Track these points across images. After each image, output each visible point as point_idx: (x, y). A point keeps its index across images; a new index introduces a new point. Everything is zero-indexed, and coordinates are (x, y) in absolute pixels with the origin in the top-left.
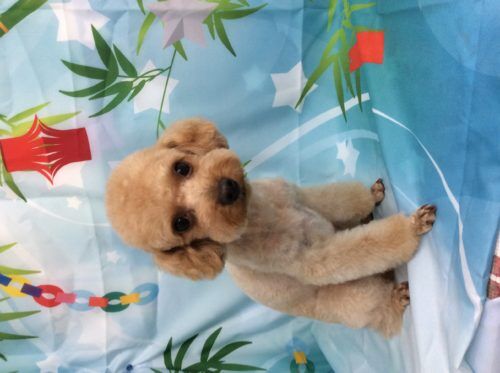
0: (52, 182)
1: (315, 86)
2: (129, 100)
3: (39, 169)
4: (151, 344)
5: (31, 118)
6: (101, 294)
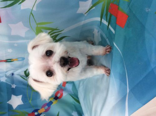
1: (94, 8)
2: (19, 4)
4: (20, 69)
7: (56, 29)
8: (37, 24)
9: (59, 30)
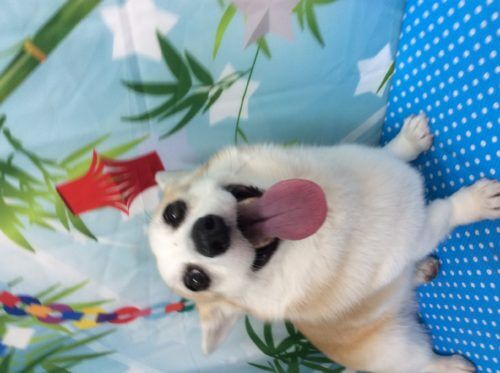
0: (127, 212)
3: (112, 203)
5: (89, 156)
6: (177, 300)
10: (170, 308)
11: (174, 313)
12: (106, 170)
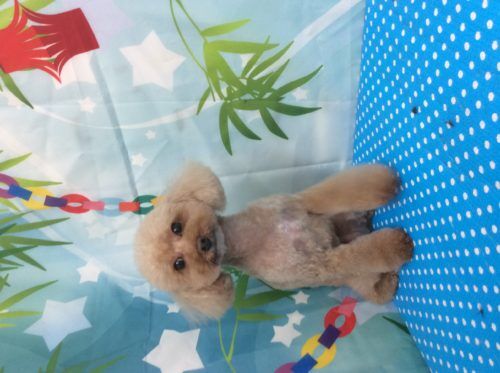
0: (59, 80)
3: (41, 65)
6: (131, 199)
7: (268, 47)
8: (205, 33)
9: (277, 45)
10: (124, 207)
11: (129, 214)
12: (30, 23)
